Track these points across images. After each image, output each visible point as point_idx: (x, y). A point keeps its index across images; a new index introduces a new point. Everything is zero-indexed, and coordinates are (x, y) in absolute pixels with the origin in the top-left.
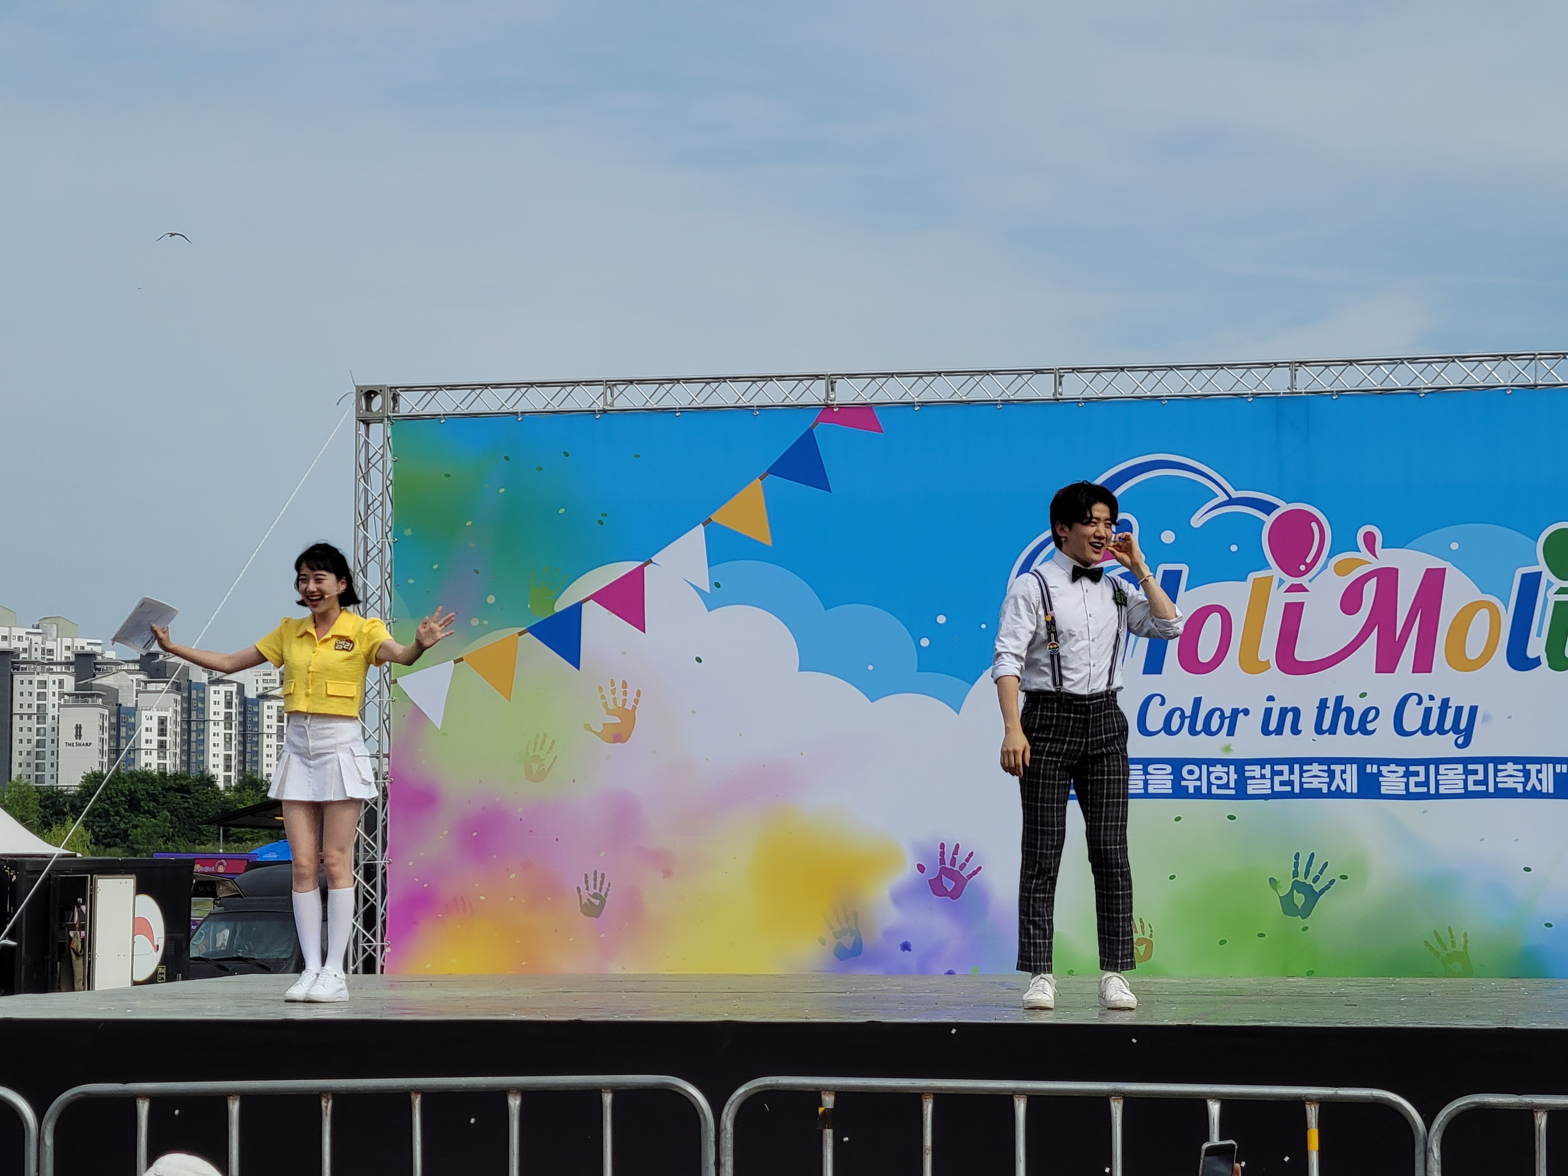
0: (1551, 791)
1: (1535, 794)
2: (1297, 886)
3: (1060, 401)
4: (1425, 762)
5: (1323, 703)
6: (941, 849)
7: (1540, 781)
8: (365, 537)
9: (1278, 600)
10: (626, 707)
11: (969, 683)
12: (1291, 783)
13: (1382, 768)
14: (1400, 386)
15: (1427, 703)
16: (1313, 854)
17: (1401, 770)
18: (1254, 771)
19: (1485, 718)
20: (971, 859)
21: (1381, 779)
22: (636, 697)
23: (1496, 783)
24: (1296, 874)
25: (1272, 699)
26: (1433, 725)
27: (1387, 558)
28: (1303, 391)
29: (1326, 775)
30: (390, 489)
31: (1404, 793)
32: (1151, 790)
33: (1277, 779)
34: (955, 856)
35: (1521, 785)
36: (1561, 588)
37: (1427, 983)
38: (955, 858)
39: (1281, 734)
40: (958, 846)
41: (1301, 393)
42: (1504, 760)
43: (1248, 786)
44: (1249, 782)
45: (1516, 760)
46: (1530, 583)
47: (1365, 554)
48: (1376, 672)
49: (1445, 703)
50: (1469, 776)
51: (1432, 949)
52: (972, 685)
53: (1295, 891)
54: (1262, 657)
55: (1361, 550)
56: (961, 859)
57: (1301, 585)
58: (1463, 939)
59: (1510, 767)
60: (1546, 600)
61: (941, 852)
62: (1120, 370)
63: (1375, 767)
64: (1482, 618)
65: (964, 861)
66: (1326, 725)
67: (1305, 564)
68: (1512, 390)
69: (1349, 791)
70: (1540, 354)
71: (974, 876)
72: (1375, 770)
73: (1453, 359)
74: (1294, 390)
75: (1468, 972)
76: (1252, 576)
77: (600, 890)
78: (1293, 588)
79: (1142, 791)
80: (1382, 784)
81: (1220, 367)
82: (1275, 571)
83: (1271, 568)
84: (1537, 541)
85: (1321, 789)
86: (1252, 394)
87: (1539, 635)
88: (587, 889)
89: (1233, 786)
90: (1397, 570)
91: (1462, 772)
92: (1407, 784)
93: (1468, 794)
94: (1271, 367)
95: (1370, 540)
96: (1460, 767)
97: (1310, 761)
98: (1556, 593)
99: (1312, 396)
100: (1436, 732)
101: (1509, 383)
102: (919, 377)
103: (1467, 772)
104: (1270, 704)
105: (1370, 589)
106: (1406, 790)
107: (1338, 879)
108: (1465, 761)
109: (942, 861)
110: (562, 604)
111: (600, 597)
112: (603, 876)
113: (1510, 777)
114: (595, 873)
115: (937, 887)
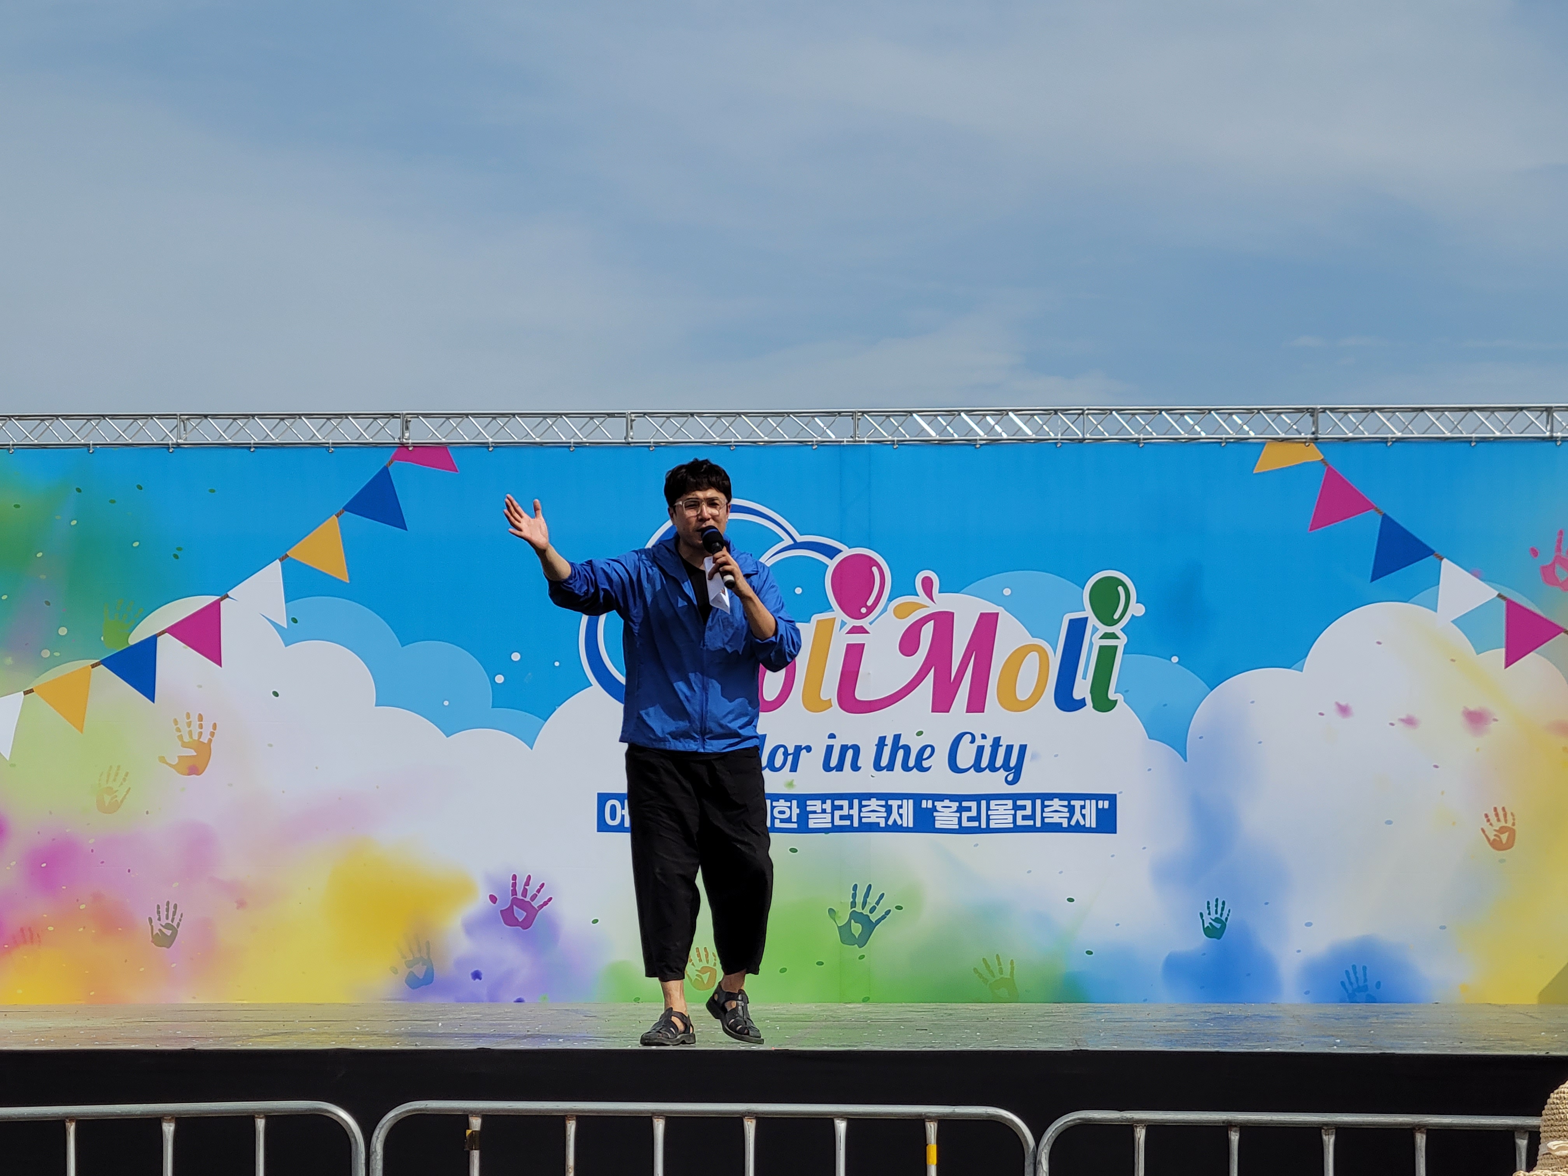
0: (1094, 825)
1: (1079, 828)
2: (855, 916)
3: (632, 445)
4: (978, 798)
5: (882, 740)
6: (513, 880)
7: (1084, 816)
9: (840, 642)
10: (200, 740)
11: (543, 719)
12: (850, 817)
13: (936, 803)
14: (957, 437)
15: (979, 741)
16: (870, 886)
17: (955, 805)
18: (814, 805)
19: (1034, 757)
20: (542, 890)
21: (935, 814)
22: (212, 730)
23: (1043, 818)
24: (853, 904)
25: (833, 736)
26: (984, 763)
27: (943, 602)
28: (866, 439)
29: (884, 809)
31: (957, 827)
33: (837, 813)
34: (527, 887)
35: (1066, 819)
36: (1106, 633)
37: (979, 1008)
38: (527, 890)
39: (842, 770)
40: (529, 877)
41: (864, 441)
42: (1051, 796)
43: (809, 820)
44: (810, 816)
45: (1061, 797)
46: (1077, 628)
47: (922, 598)
48: (933, 711)
49: (997, 742)
50: (1018, 812)
51: (980, 976)
52: (546, 721)
53: (852, 921)
54: (824, 697)
55: (919, 594)
56: (532, 890)
57: (862, 627)
58: (1010, 966)
59: (1056, 803)
60: (1091, 644)
61: (513, 883)
62: (690, 416)
63: (930, 802)
64: (1033, 659)
65: (535, 892)
66: (884, 762)
67: (866, 606)
68: (1061, 443)
69: (905, 825)
70: (1088, 409)
71: (545, 907)
72: (930, 805)
73: (1007, 413)
74: (857, 438)
75: (1014, 997)
76: (816, 618)
77: (172, 920)
78: (855, 630)
80: (936, 818)
81: (786, 415)
82: (837, 613)
83: (833, 611)
84: (1083, 589)
85: (879, 823)
86: (816, 441)
87: (1084, 678)
88: (159, 919)
89: (795, 820)
90: (953, 614)
91: (1011, 808)
92: (960, 819)
93: (1017, 829)
94: (835, 416)
95: (927, 584)
96: (1010, 803)
97: (869, 796)
98: (1101, 638)
99: (875, 445)
100: (987, 770)
101: (1059, 436)
102: (493, 418)
103: (1016, 808)
104: (831, 742)
105: (927, 632)
106: (958, 824)
107: (894, 910)
108: (1014, 797)
109: (514, 892)
110: (135, 639)
111: (176, 631)
112: (175, 906)
113: (1056, 812)
114: (168, 903)
115: (508, 917)
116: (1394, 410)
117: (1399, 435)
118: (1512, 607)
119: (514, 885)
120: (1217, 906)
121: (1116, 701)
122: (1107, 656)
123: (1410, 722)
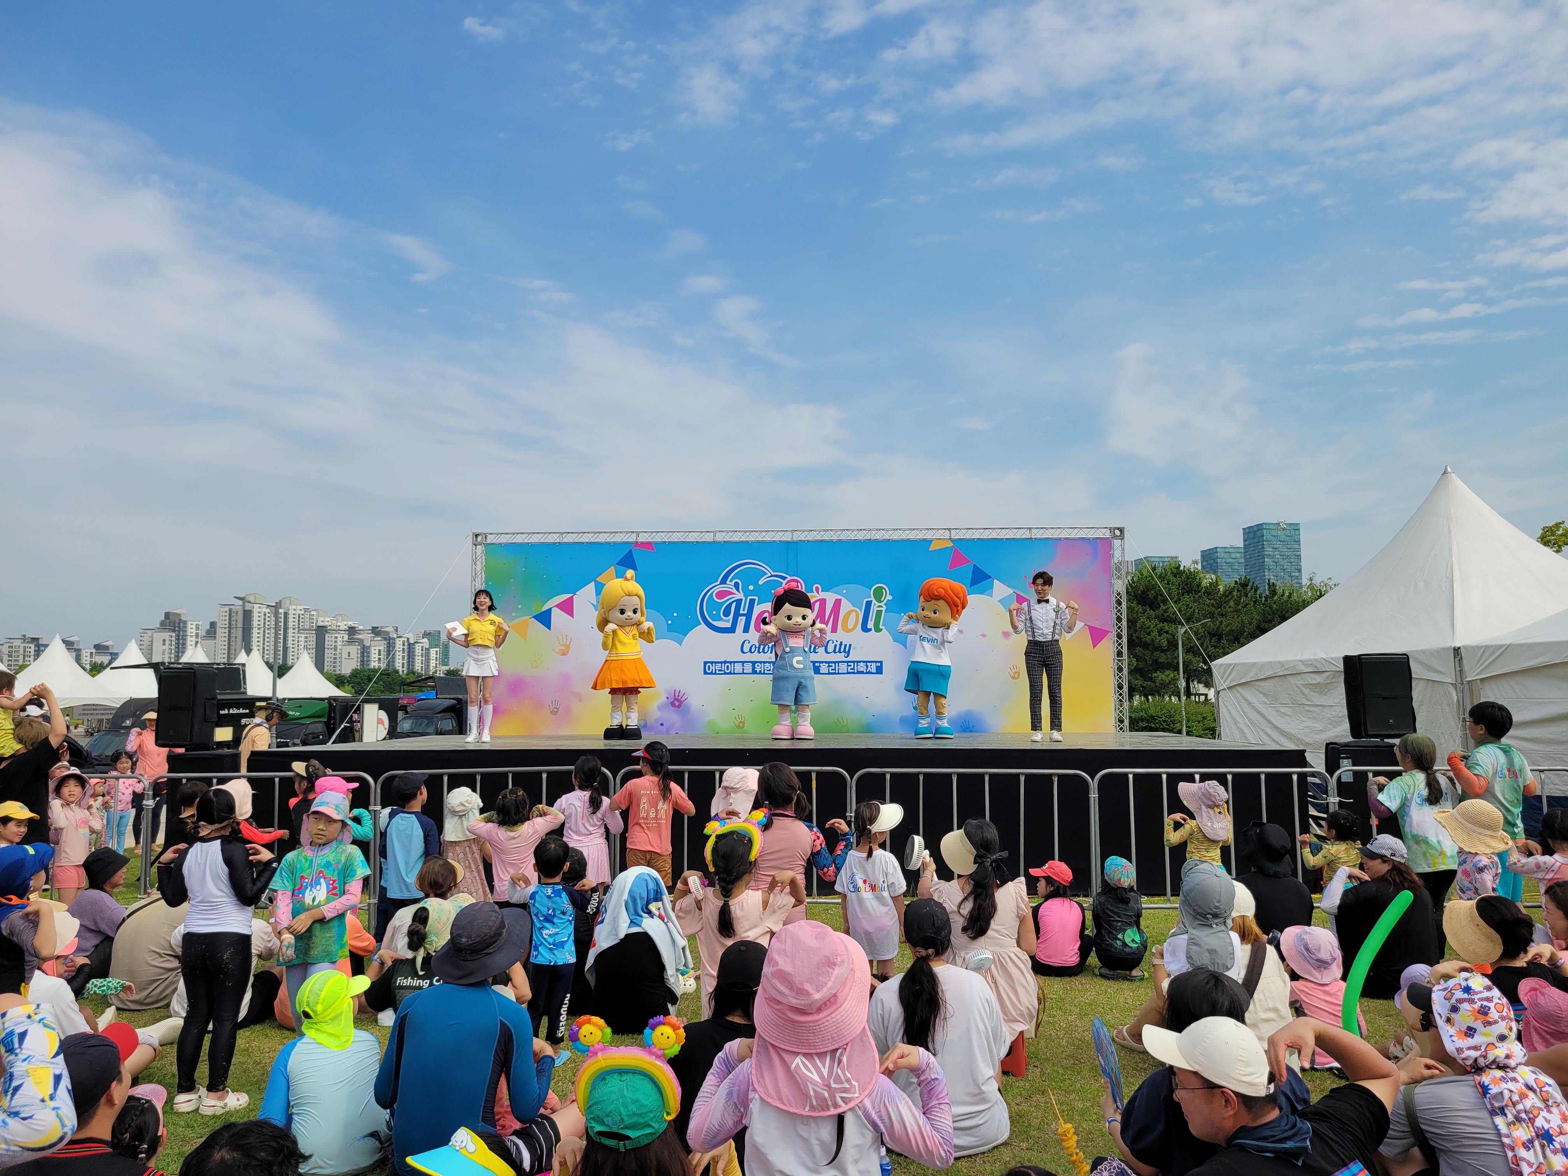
0: (875, 672)
1: (870, 673)
3: (715, 542)
4: (835, 662)
7: (871, 668)
10: (565, 643)
14: (827, 539)
17: (827, 665)
19: (854, 648)
20: (684, 695)
22: (571, 640)
23: (857, 669)
26: (837, 650)
27: (823, 595)
30: (484, 568)
34: (679, 694)
35: (865, 670)
40: (680, 690)
41: (795, 540)
42: (860, 662)
45: (864, 662)
47: (815, 593)
49: (841, 643)
51: (836, 724)
52: (686, 636)
56: (681, 695)
58: (847, 721)
59: (862, 664)
62: (736, 532)
64: (853, 614)
70: (871, 529)
71: (685, 701)
73: (844, 530)
74: (793, 539)
75: (850, 731)
77: (557, 706)
79: (742, 672)
81: (768, 531)
86: (779, 540)
87: (871, 621)
88: (552, 705)
91: (846, 666)
93: (848, 673)
94: (785, 532)
95: (817, 589)
96: (846, 664)
99: (799, 542)
100: (838, 653)
101: (862, 538)
102: (668, 533)
103: (848, 666)
106: (828, 671)
108: (847, 662)
109: (675, 696)
110: (544, 609)
111: (557, 606)
112: (558, 701)
113: (862, 667)
114: (556, 699)
115: (673, 704)
116: (977, 529)
117: (979, 537)
118: (1018, 595)
119: (675, 693)
121: (882, 629)
122: (879, 613)
123: (983, 635)
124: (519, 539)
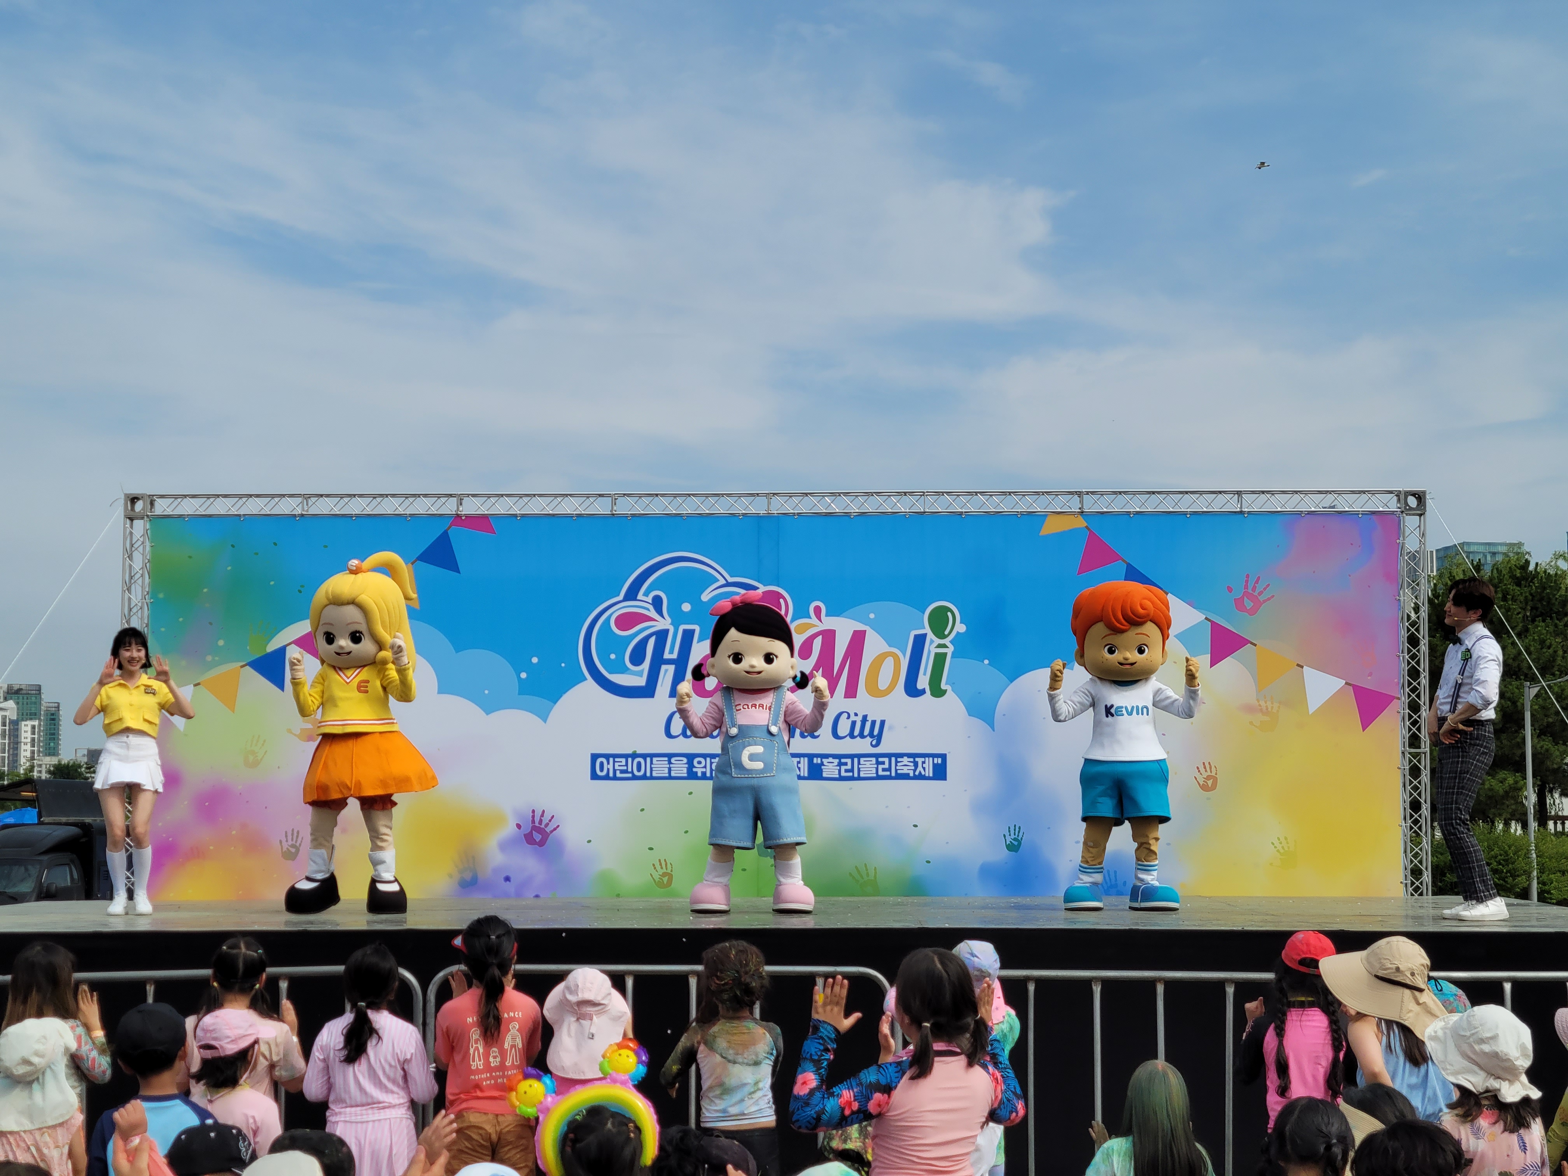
0: (931, 775)
1: (921, 777)
3: (616, 516)
4: (852, 757)
6: (533, 812)
7: (924, 769)
8: (130, 599)
11: (553, 703)
13: (823, 760)
14: (837, 511)
15: (853, 718)
17: (836, 761)
19: (890, 728)
20: (553, 819)
21: (823, 767)
23: (896, 770)
26: (856, 732)
28: (775, 512)
30: (148, 565)
31: (838, 776)
32: (673, 774)
34: (542, 817)
35: (912, 771)
37: (853, 900)
38: (542, 820)
40: (544, 811)
41: (774, 514)
42: (902, 755)
45: (909, 755)
47: (814, 620)
49: (865, 718)
50: (879, 766)
51: (854, 877)
52: (555, 703)
56: (545, 820)
58: (874, 871)
59: (905, 760)
61: (532, 815)
62: (656, 496)
63: (819, 759)
64: (889, 663)
65: (547, 822)
68: (909, 514)
70: (927, 492)
71: (554, 832)
72: (819, 761)
73: (872, 494)
74: (769, 511)
75: (877, 892)
77: (296, 842)
79: (667, 775)
80: (824, 770)
81: (721, 495)
84: (924, 613)
86: (741, 513)
87: (925, 674)
88: (287, 841)
91: (875, 763)
92: (840, 771)
93: (879, 777)
94: (754, 497)
95: (818, 610)
96: (874, 760)
99: (781, 516)
100: (858, 737)
101: (908, 511)
102: (520, 497)
103: (878, 763)
106: (839, 774)
108: (877, 756)
109: (533, 822)
110: (272, 647)
112: (298, 832)
113: (905, 766)
114: (293, 830)
115: (529, 839)
116: (1134, 493)
117: (1138, 510)
118: (1214, 626)
119: (533, 817)
120: (1015, 830)
121: (946, 691)
122: (940, 660)
124: (220, 507)
